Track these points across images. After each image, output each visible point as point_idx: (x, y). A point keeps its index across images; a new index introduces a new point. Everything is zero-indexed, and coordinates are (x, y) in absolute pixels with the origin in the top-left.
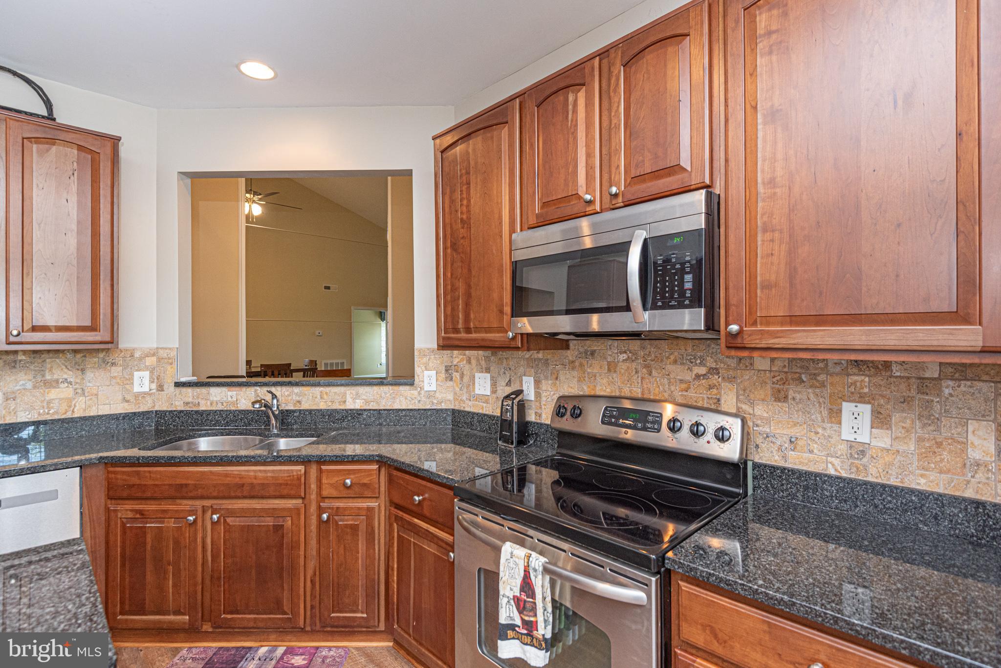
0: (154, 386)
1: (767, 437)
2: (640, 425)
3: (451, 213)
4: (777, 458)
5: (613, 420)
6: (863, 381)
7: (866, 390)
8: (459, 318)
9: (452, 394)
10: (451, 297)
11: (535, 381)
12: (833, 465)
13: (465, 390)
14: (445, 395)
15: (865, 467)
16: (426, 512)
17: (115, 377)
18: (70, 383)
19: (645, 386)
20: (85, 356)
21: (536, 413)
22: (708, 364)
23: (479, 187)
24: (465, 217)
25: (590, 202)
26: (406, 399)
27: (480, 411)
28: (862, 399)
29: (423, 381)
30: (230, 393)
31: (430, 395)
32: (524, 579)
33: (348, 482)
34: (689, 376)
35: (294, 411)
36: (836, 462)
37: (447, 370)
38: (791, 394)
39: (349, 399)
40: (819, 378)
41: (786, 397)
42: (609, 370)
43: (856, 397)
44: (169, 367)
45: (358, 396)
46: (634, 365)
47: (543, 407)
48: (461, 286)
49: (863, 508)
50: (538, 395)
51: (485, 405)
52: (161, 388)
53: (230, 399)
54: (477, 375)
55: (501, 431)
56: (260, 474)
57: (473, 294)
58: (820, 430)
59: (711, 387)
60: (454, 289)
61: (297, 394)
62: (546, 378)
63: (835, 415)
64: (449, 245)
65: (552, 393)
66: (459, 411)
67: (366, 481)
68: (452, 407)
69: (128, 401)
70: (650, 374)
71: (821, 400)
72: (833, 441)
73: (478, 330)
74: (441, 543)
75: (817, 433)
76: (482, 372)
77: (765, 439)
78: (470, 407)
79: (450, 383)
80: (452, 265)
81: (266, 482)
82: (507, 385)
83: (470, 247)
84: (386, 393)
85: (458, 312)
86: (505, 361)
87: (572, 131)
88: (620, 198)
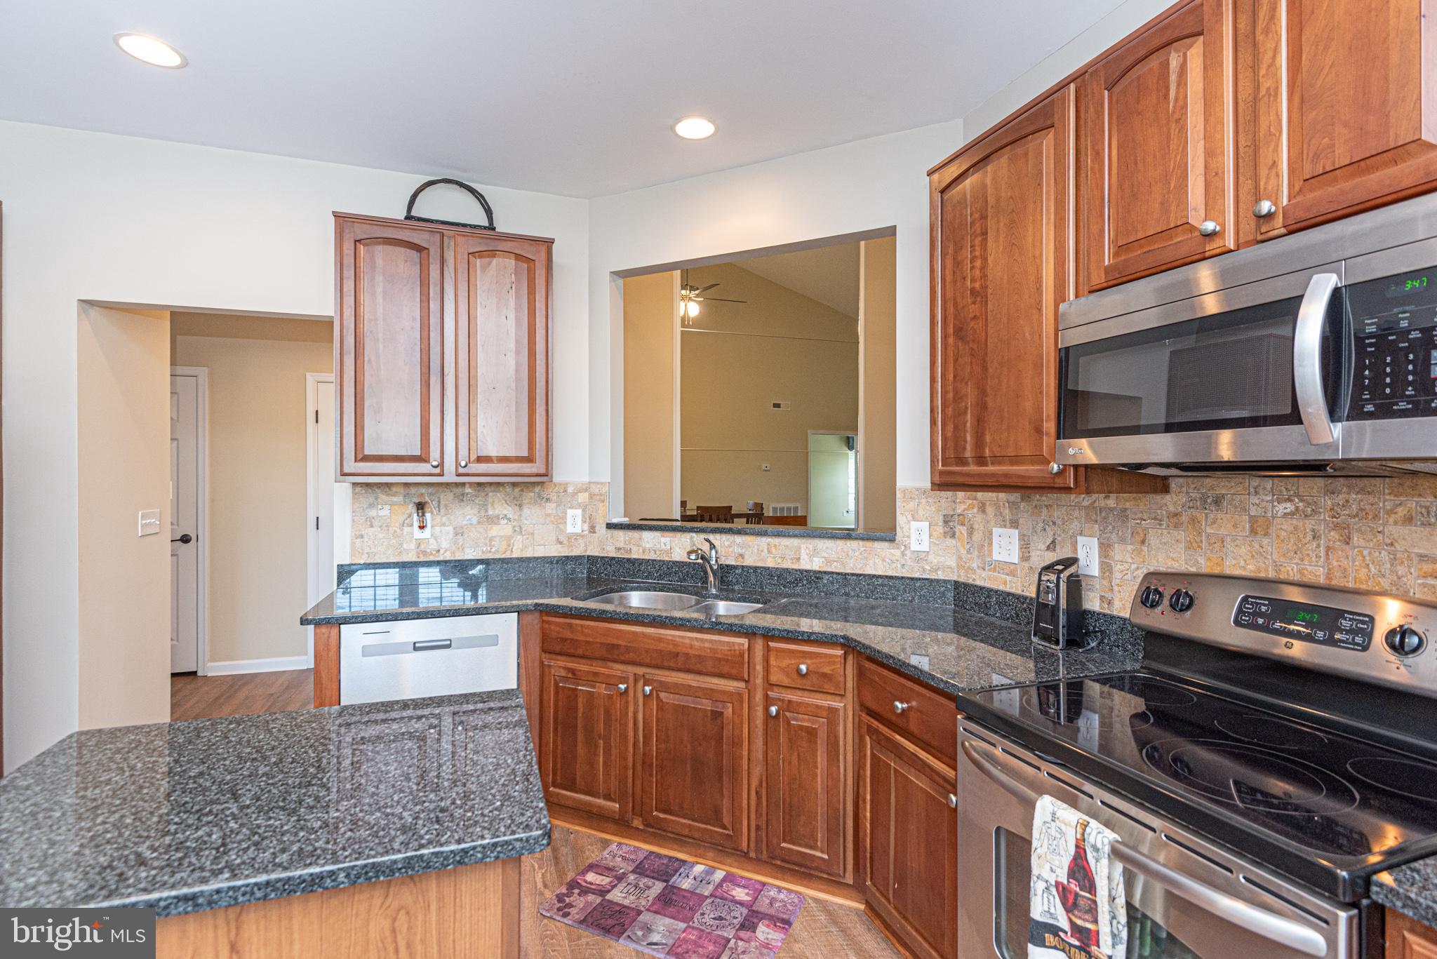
0: (586, 527)
2: (1320, 634)
3: (955, 282)
5: (1260, 621)
8: (965, 441)
9: (954, 559)
10: (954, 410)
11: (1101, 545)
13: (976, 553)
14: (942, 559)
16: (914, 727)
17: (549, 515)
18: (509, 519)
19: (1335, 563)
20: (522, 490)
21: (1102, 597)
23: (1002, 235)
24: (977, 285)
25: (1211, 235)
26: (883, 560)
27: (1001, 588)
29: (909, 537)
30: (663, 540)
31: (919, 557)
32: (1075, 859)
33: (803, 668)
35: (735, 567)
37: (946, 522)
39: (804, 556)
42: (1253, 531)
44: (601, 505)
45: (815, 552)
46: (1309, 524)
47: (1116, 588)
48: (970, 392)
50: (1106, 568)
51: (1008, 578)
52: (592, 529)
53: (663, 547)
54: (996, 531)
55: (1037, 624)
56: (696, 644)
57: (990, 404)
60: (958, 397)
61: (739, 545)
62: (1123, 540)
64: (951, 330)
65: (1134, 566)
66: (966, 585)
67: (826, 670)
68: (955, 578)
69: (561, 543)
70: (1347, 542)
73: (997, 460)
74: (937, 779)
76: (1005, 527)
78: (982, 579)
79: (950, 542)
80: (956, 360)
81: (703, 654)
82: (1048, 548)
83: (986, 333)
84: (854, 550)
85: (965, 432)
86: (1044, 511)
87: (1176, 116)
88: (1279, 221)
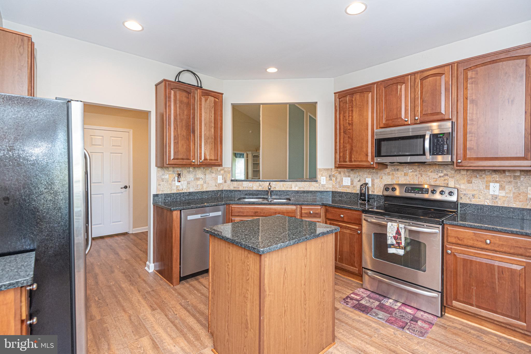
0: (223, 181)
1: (465, 195)
2: (420, 192)
3: (343, 120)
4: (468, 201)
5: (410, 191)
6: (496, 176)
7: (498, 179)
8: (346, 157)
9: (332, 186)
10: (343, 150)
11: (372, 180)
12: (487, 202)
13: (338, 184)
14: (329, 186)
15: (497, 202)
16: (345, 219)
17: (213, 177)
18: (202, 179)
19: (420, 180)
20: (206, 170)
21: (372, 191)
22: (444, 173)
23: (357, 112)
24: (350, 122)
25: (406, 121)
26: (314, 187)
27: (345, 191)
28: (496, 182)
29: (321, 181)
30: (250, 184)
31: (323, 186)
32: (397, 231)
33: (311, 212)
34: (437, 177)
36: (488, 201)
37: (329, 177)
38: (473, 181)
39: (293, 187)
40: (482, 176)
41: (471, 182)
42: (405, 175)
43: (495, 182)
44: (228, 174)
45: (296, 186)
46: (415, 173)
47: (375, 189)
48: (348, 147)
49: (496, 214)
50: (373, 185)
51: (347, 189)
52: (225, 182)
53: (250, 186)
54: (344, 178)
55: (360, 197)
56: (281, 209)
57: (354, 149)
58: (483, 192)
59: (445, 180)
60: (344, 147)
61: (274, 185)
62: (377, 178)
63: (488, 187)
64: (342, 131)
65: (379, 184)
66: (335, 192)
67: (317, 212)
68: (331, 190)
69: (216, 186)
70: (422, 176)
71: (483, 183)
72: (487, 195)
73: (355, 161)
75: (482, 193)
76: (346, 177)
77: (464, 195)
78: (340, 190)
79: (331, 182)
80: (344, 139)
81: (284, 211)
82: (358, 181)
83: (353, 133)
84: (307, 185)
85: (346, 155)
86: (357, 173)
87: (399, 97)
88: (419, 120)
